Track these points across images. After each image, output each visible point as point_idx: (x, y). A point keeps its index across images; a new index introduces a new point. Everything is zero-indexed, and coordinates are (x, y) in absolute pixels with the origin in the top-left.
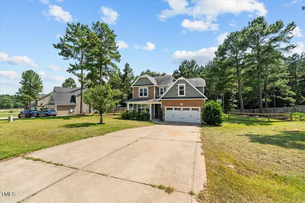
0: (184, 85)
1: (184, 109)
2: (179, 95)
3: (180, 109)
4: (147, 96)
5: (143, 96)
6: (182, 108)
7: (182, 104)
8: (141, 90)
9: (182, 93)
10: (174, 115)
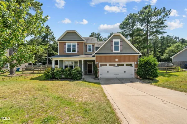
0: (119, 40)
1: (118, 65)
2: (114, 51)
3: (114, 65)
4: (76, 52)
5: (71, 52)
6: (116, 64)
7: (117, 60)
8: (69, 46)
9: (117, 48)
10: (108, 72)
